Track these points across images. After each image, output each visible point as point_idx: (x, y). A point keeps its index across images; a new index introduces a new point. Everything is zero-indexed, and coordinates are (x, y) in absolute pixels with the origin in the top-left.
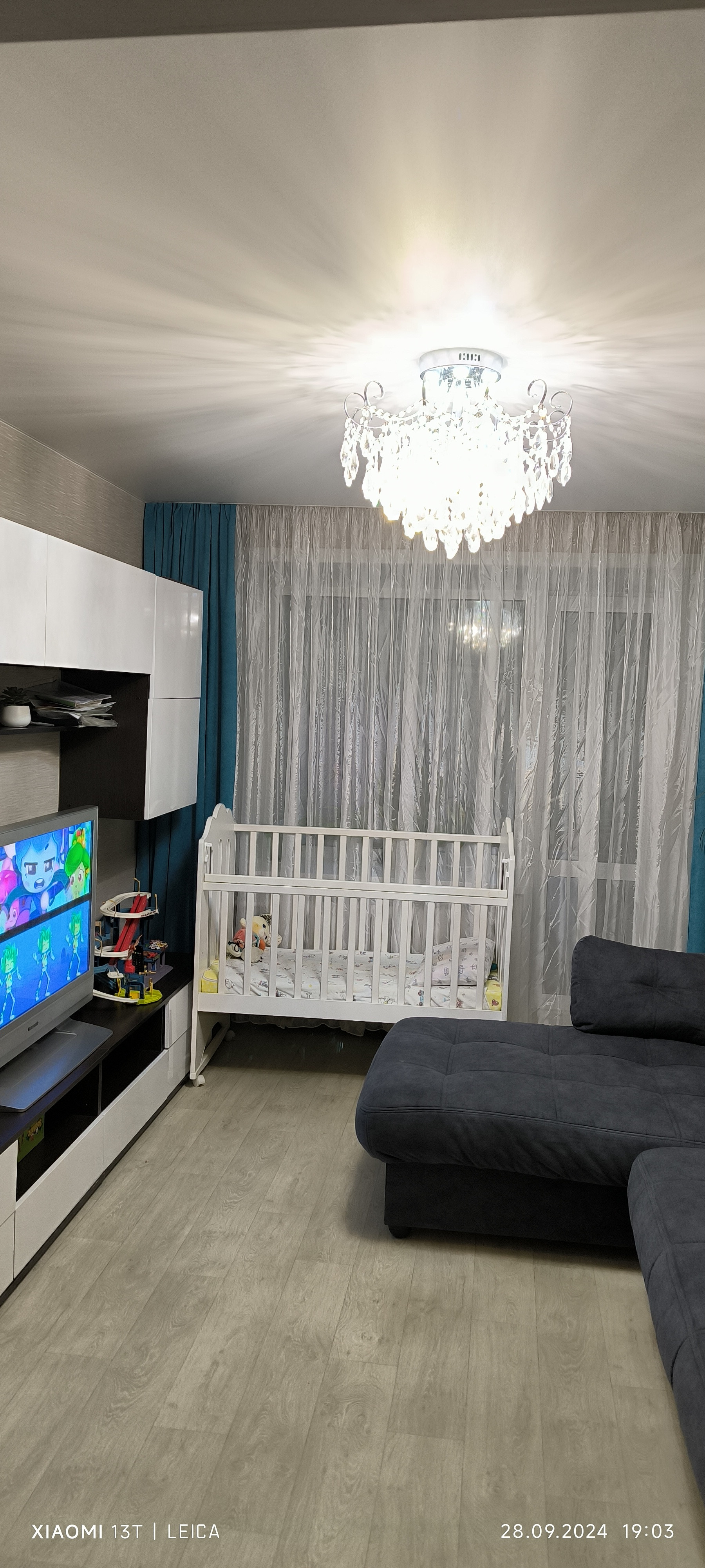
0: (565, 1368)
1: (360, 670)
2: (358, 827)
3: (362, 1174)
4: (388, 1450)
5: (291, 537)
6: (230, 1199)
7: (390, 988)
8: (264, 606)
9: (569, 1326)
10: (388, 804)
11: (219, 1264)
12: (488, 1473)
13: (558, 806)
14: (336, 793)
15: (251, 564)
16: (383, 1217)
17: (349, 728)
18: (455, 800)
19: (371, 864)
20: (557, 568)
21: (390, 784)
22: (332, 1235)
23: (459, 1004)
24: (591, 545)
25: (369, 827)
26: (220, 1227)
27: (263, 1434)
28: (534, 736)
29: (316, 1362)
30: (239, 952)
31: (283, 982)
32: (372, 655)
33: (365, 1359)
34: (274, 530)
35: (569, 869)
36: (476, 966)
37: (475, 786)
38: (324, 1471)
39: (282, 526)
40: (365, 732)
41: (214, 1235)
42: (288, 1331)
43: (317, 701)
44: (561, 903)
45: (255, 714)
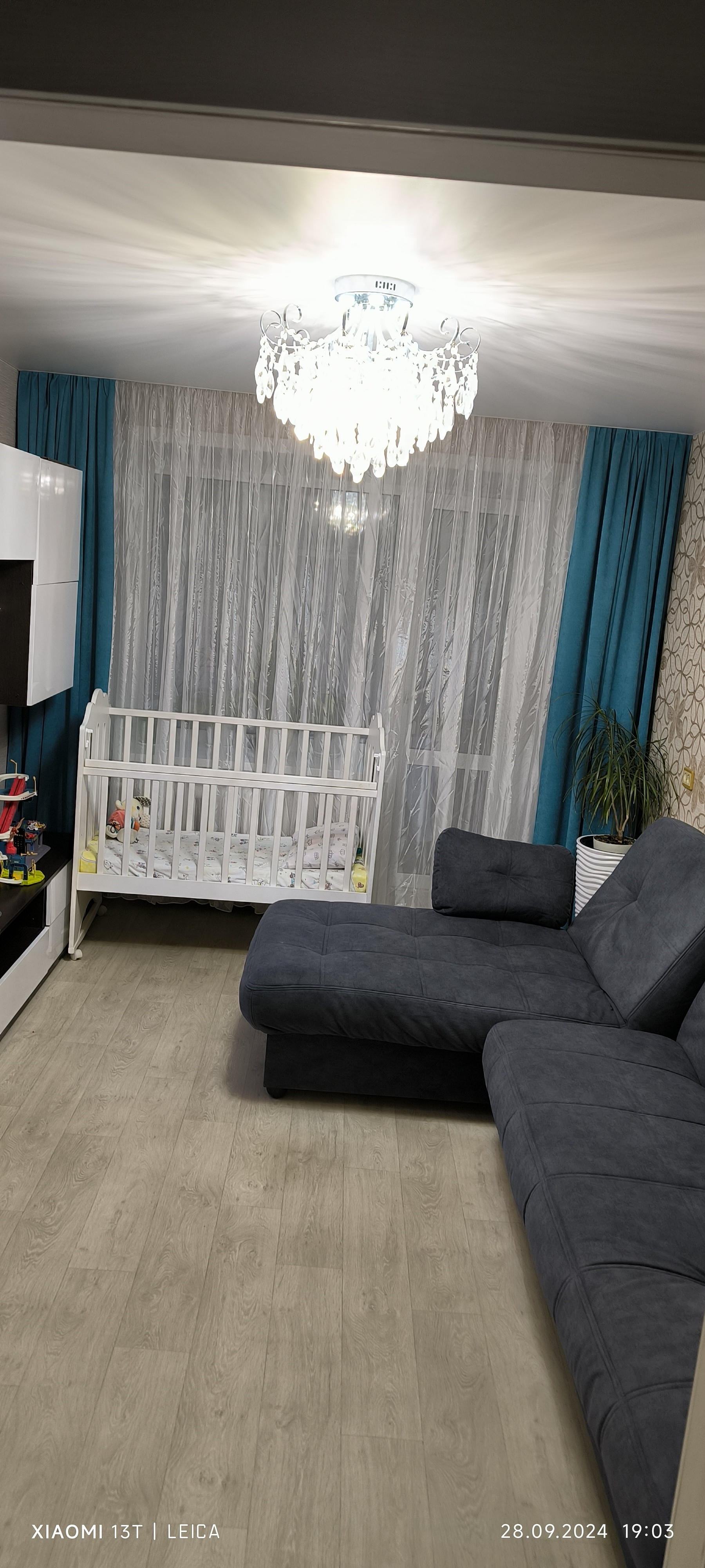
0: (425, 1206)
1: (239, 559)
2: (232, 715)
3: (239, 1041)
4: (278, 1280)
5: (172, 419)
6: (118, 1066)
7: (263, 871)
8: (143, 488)
9: (428, 1170)
10: (262, 693)
11: (114, 1125)
12: (364, 1294)
13: (424, 702)
14: (211, 681)
15: (130, 443)
16: (263, 1080)
17: (226, 618)
18: (328, 692)
19: (245, 751)
20: (435, 469)
21: (264, 674)
22: (215, 1096)
23: (328, 886)
24: (469, 448)
25: (244, 715)
26: (111, 1092)
27: (167, 1270)
28: (405, 633)
29: (210, 1208)
30: (115, 834)
31: (161, 864)
32: (252, 545)
33: (252, 1204)
34: (155, 409)
35: (431, 759)
36: (344, 851)
37: (347, 679)
38: (224, 1298)
39: (163, 406)
40: (242, 620)
41: (105, 1099)
42: (182, 1183)
43: (194, 588)
44: (421, 792)
45: (132, 598)
